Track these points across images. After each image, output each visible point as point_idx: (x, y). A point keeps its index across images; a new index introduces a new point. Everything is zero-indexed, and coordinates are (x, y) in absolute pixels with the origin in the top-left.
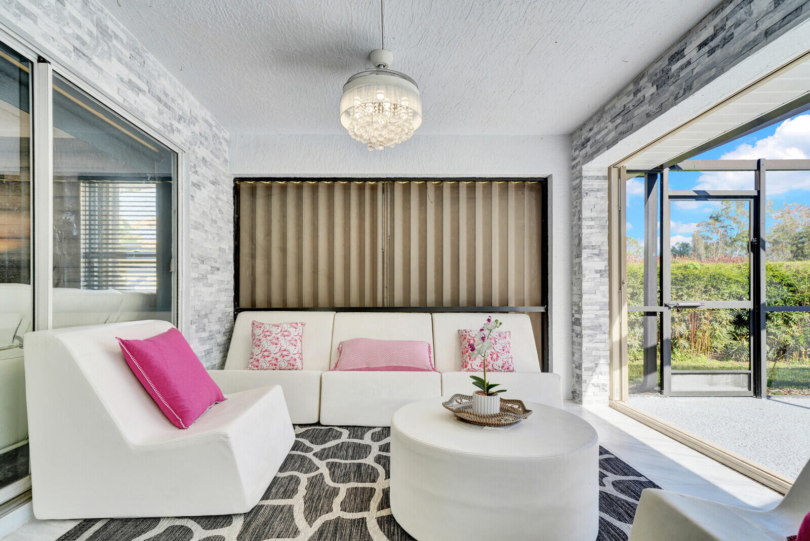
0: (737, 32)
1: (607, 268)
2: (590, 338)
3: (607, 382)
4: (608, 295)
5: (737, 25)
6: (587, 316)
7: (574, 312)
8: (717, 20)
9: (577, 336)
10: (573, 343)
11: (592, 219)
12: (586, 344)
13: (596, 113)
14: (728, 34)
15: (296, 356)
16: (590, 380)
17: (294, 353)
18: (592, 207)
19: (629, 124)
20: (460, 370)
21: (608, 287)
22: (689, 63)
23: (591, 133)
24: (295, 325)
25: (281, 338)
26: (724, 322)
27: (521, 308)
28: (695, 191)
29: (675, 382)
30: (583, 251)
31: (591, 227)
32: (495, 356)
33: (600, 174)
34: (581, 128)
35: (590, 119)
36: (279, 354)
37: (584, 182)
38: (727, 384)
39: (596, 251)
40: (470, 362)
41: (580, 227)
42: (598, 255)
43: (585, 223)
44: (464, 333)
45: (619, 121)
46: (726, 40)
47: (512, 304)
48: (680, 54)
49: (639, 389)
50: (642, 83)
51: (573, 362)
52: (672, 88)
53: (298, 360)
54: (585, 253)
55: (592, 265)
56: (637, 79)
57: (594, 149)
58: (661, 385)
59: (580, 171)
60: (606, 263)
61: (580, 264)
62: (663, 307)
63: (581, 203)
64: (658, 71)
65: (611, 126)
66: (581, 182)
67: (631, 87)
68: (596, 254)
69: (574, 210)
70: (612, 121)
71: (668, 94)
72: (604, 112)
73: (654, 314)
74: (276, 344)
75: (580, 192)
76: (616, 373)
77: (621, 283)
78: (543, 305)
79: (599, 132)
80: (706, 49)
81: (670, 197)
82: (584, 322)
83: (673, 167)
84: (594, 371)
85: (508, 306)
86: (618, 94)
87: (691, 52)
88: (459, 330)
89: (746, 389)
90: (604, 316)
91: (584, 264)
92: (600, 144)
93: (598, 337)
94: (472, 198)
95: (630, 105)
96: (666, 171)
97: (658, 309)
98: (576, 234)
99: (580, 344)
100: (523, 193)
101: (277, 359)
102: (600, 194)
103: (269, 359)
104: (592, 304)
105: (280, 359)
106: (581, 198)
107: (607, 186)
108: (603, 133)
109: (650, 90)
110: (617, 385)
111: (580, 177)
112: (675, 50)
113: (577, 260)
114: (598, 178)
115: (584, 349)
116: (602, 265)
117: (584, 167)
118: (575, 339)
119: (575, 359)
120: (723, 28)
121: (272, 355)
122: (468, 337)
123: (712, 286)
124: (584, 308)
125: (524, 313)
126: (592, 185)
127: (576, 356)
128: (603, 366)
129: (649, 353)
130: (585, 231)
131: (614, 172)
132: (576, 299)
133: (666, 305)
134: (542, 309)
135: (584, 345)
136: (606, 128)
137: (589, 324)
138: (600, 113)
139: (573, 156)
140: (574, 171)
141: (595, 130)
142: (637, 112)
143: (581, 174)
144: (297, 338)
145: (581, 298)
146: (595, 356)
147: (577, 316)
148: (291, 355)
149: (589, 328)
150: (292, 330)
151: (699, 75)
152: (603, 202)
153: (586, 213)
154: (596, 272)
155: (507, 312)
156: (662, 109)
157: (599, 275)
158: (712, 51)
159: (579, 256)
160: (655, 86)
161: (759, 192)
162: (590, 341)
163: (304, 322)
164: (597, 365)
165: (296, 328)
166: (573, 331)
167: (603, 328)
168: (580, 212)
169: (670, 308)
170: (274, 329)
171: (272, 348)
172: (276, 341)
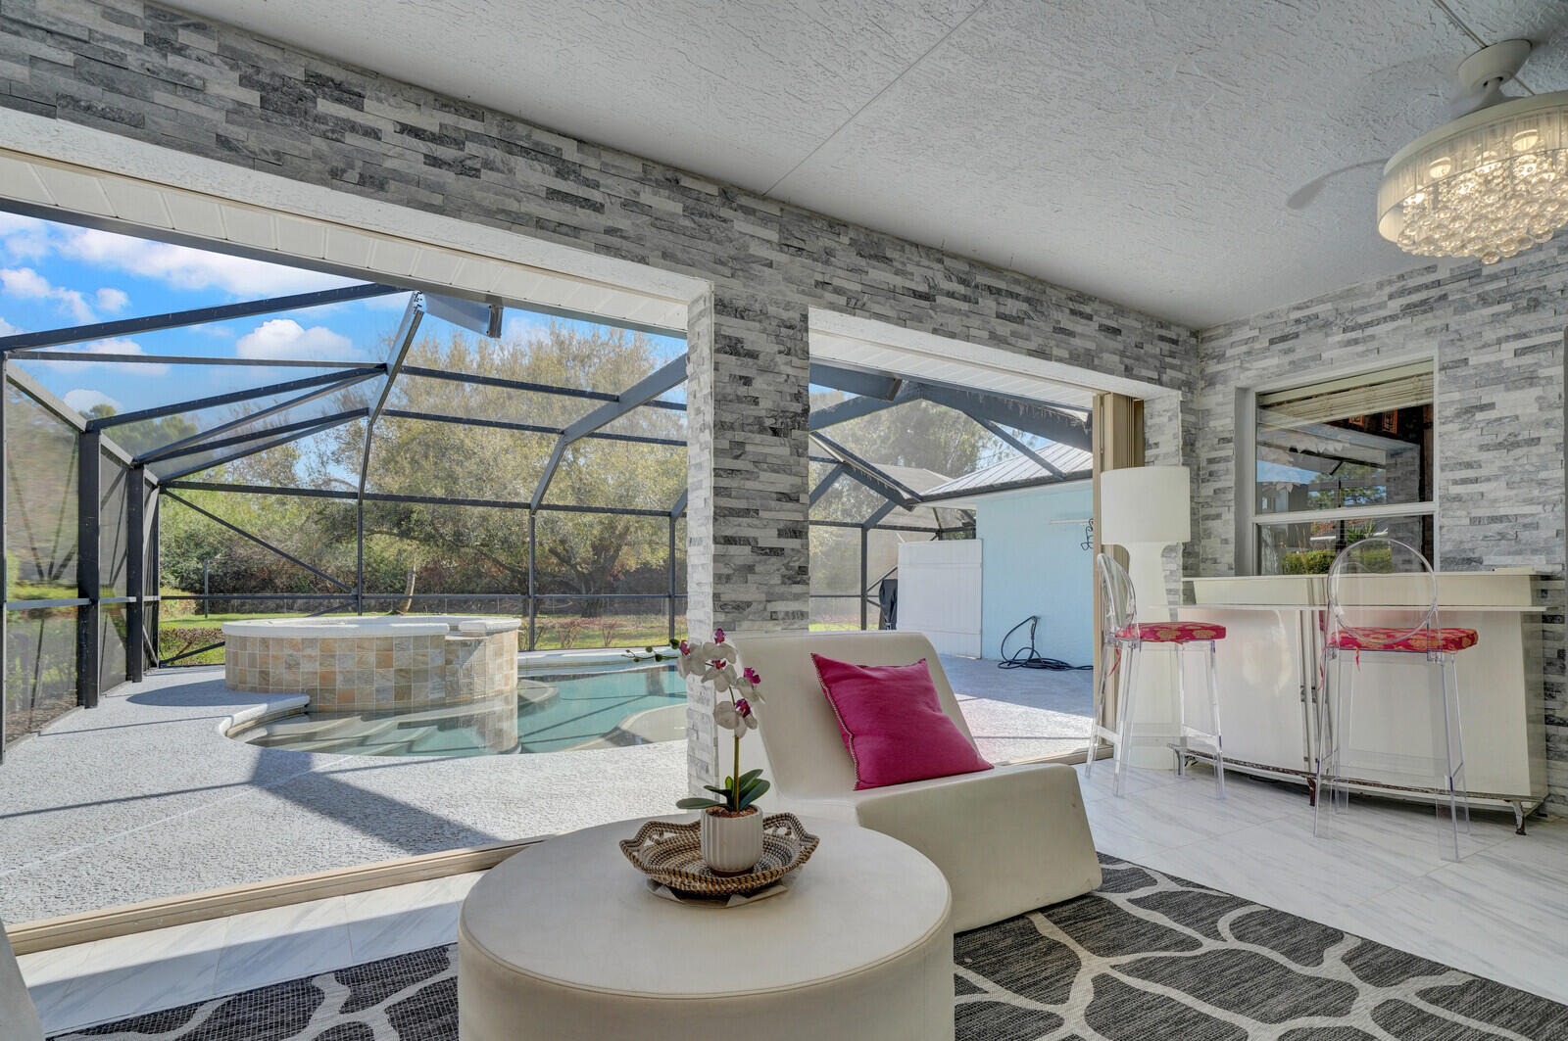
14: (469, 162)
48: (335, 89)
80: (419, 145)
120: (458, 143)
158: (435, 161)
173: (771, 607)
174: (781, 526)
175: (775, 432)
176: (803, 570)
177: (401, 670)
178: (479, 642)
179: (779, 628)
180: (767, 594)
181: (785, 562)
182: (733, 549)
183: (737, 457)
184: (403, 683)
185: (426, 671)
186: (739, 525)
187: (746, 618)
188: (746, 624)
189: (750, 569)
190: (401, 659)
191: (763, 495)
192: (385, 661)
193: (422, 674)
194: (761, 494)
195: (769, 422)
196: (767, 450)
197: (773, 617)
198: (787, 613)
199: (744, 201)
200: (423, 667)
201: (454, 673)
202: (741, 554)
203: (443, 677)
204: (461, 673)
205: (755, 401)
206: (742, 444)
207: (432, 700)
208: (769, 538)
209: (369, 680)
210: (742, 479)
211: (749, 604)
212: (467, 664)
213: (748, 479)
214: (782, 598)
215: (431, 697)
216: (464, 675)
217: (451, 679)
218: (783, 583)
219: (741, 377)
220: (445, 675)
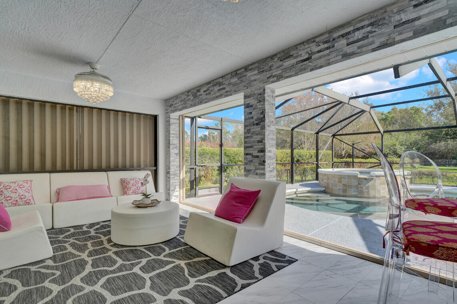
0: (212, 93)
1: (179, 152)
2: (173, 178)
3: (179, 194)
4: (179, 163)
5: (212, 91)
6: (172, 170)
7: (167, 169)
8: (207, 87)
9: (168, 178)
10: (167, 181)
11: (174, 134)
12: (172, 181)
13: (175, 96)
14: (210, 92)
15: (30, 198)
16: (173, 194)
17: (29, 196)
18: (174, 130)
19: (186, 105)
20: (123, 195)
21: (179, 159)
22: (201, 95)
23: (173, 103)
24: (27, 182)
25: (18, 189)
26: (215, 170)
27: (146, 168)
28: (205, 126)
29: (199, 192)
30: (171, 146)
31: (173, 137)
32: (138, 188)
33: (175, 117)
34: (170, 99)
35: (173, 97)
36: (19, 198)
37: (171, 120)
38: (214, 191)
39: (175, 146)
40: (128, 192)
41: (169, 137)
42: (176, 148)
43: (171, 135)
44: (124, 180)
45: (183, 103)
46: (210, 93)
47: (142, 166)
48: (198, 91)
49: (188, 196)
50: (190, 93)
51: (167, 188)
52: (197, 100)
53: (32, 200)
54: (171, 147)
55: (174, 151)
56: (188, 91)
57: (174, 109)
58: (195, 195)
59: (169, 115)
60: (178, 151)
61: (169, 151)
62: (196, 166)
63: (170, 127)
64: (194, 92)
65: (180, 103)
66: (170, 119)
67: (186, 93)
68: (175, 147)
69: (167, 130)
70: (181, 102)
71: (196, 101)
72: (178, 97)
73: (193, 168)
74: (16, 193)
75: (169, 124)
76: (181, 191)
77: (183, 158)
78: (155, 166)
79: (176, 104)
80: (205, 93)
81: (198, 127)
82: (171, 173)
83: (199, 117)
84: (174, 191)
85: (140, 167)
86: (183, 93)
87: (202, 91)
88: (121, 179)
89: (219, 192)
90: (178, 170)
91: (171, 151)
92: (176, 108)
93: (176, 178)
94: (124, 120)
95: (186, 99)
96: (197, 118)
97: (194, 167)
98: (168, 139)
99: (170, 181)
100: (147, 120)
101: (17, 201)
102: (176, 125)
103: (11, 201)
104: (173, 166)
105: (19, 200)
106: (170, 125)
107: (178, 122)
108: (178, 105)
109: (192, 98)
110: (182, 195)
111: (169, 117)
112: (198, 89)
113: (168, 149)
114: (175, 119)
115: (171, 183)
116: (177, 151)
117: (171, 114)
118: (167, 179)
119: (167, 187)
120: (209, 89)
121: (13, 199)
122: (126, 181)
123: (212, 157)
124: (171, 167)
125: (147, 170)
126: (173, 121)
127: (168, 186)
128: (177, 189)
129: (192, 182)
130: (171, 138)
131: (181, 117)
132: (168, 164)
133: (197, 165)
134: (155, 168)
135: (171, 181)
136: (179, 103)
137: (173, 173)
138: (176, 97)
139: (166, 108)
140: (167, 114)
141: (175, 102)
142: (188, 103)
143: (170, 117)
144: (29, 188)
145: (170, 164)
146: (174, 185)
147: (168, 170)
148: (27, 198)
149: (172, 175)
150: (25, 184)
151: (204, 100)
152: (177, 128)
153: (171, 132)
154: (175, 154)
155: (140, 170)
156: (195, 105)
157: (176, 155)
158: (206, 94)
159: (169, 147)
160: (193, 97)
161: (222, 128)
162: (173, 180)
163: (31, 180)
164: (175, 188)
165: (27, 183)
166: (167, 176)
167: (177, 175)
168: (169, 131)
169: (198, 166)
170: (13, 185)
171: (13, 195)
172: (15, 191)
173: (257, 171)
174: (258, 149)
175: (257, 124)
176: (264, 162)
177: (344, 184)
178: (372, 179)
179: (258, 177)
180: (255, 168)
181: (259, 159)
182: (248, 156)
183: (248, 133)
184: (345, 188)
185: (352, 186)
186: (249, 150)
187: (250, 174)
188: (250, 175)
189: (252, 161)
190: (345, 181)
191: (254, 142)
192: (340, 182)
193: (350, 186)
194: (254, 141)
195: (255, 122)
196: (255, 130)
197: (257, 174)
198: (260, 173)
199: (250, 67)
200: (351, 184)
201: (362, 188)
203: (357, 188)
204: (364, 188)
205: (252, 118)
206: (250, 130)
207: (353, 195)
208: (255, 153)
209: (336, 186)
210: (250, 138)
211: (251, 170)
212: (367, 185)
213: (251, 138)
214: (259, 169)
215: (353, 193)
216: (365, 189)
217: (360, 189)
218: (259, 165)
219: (249, 113)
220: (358, 188)
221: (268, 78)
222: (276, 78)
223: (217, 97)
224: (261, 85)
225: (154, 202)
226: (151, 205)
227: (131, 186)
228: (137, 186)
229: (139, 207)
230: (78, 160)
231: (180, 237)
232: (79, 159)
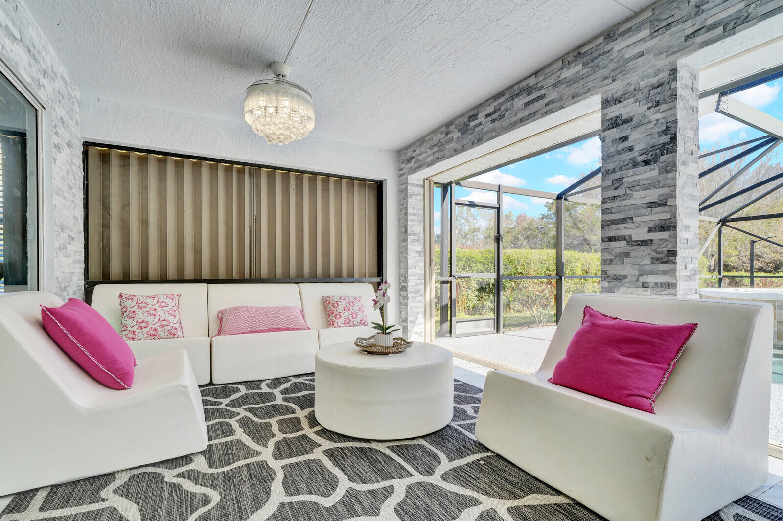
0: (507, 114)
1: (423, 250)
2: (413, 299)
3: (423, 330)
4: (423, 269)
5: (507, 110)
6: (412, 284)
7: (401, 281)
8: (496, 103)
9: (404, 299)
10: (400, 304)
11: (414, 215)
12: (410, 304)
13: (419, 140)
14: (502, 114)
15: (177, 326)
16: (413, 330)
17: (175, 322)
18: (414, 206)
19: (442, 153)
20: (328, 328)
21: (423, 263)
22: (480, 124)
23: (415, 154)
24: (172, 297)
25: (158, 309)
26: (473, 289)
27: (364, 279)
28: (468, 201)
29: (458, 328)
30: (409, 237)
31: (413, 220)
32: (354, 315)
33: (418, 183)
34: (407, 148)
35: (415, 143)
36: (159, 324)
37: (409, 187)
38: (484, 326)
39: (416, 238)
40: (336, 321)
41: (406, 220)
42: (417, 240)
43: (410, 217)
44: (328, 299)
45: (435, 149)
46: (501, 117)
47: (356, 276)
48: (473, 117)
49: (439, 334)
50: (452, 128)
51: (401, 318)
52: (470, 136)
53: (179, 329)
54: (410, 239)
55: (414, 247)
56: (448, 124)
57: (417, 165)
58: (450, 332)
59: (406, 179)
60: (422, 246)
61: (406, 247)
62: (452, 278)
63: (407, 202)
64: (461, 123)
65: (429, 152)
66: (407, 187)
67: (444, 129)
68: (416, 240)
69: (401, 207)
70: (431, 148)
71: (468, 140)
72: (424, 140)
73: (446, 282)
74: (154, 315)
75: (406, 195)
76: (428, 323)
77: (431, 260)
78: (379, 276)
79: (421, 154)
80: (490, 119)
81: (456, 204)
82: (409, 289)
83: (458, 184)
84: (415, 323)
85: (354, 277)
86: (435, 131)
87: (481, 118)
88: (323, 297)
89: (493, 329)
90: (421, 284)
91: (409, 247)
92: (422, 163)
93: (418, 298)
94: (326, 190)
95: (444, 141)
96: (453, 185)
97: (449, 279)
98: (403, 225)
99: (406, 305)
100: (365, 190)
101: (156, 330)
102: (419, 197)
103: (147, 329)
104: (413, 276)
105: (159, 329)
106: (407, 198)
107: (423, 192)
108: (424, 155)
109: (456, 135)
110: (428, 332)
111: (406, 183)
112: (472, 113)
113: (404, 244)
114: (417, 185)
115: (409, 308)
116: (420, 248)
117: (410, 177)
118: (402, 301)
119: (402, 315)
120: (499, 109)
121: (151, 326)
122: (332, 302)
123: (468, 265)
124: (409, 278)
125: (365, 282)
126: (414, 190)
127: (403, 313)
128: (421, 320)
129: (444, 309)
130: (410, 223)
131: (427, 182)
132: (403, 272)
133: (453, 276)
134: (378, 280)
135: (409, 304)
136: (426, 152)
137: (412, 290)
138: (421, 141)
139: (400, 167)
140: (401, 178)
141: (418, 152)
142: (448, 147)
143: (407, 181)
144: (175, 308)
145: (407, 271)
146: (416, 312)
147: (403, 284)
148: (172, 325)
149: (412, 292)
150: (169, 301)
151: (486, 133)
152: (420, 203)
153: (410, 211)
154: (417, 252)
155: (354, 282)
156: (464, 149)
157: (418, 255)
158: (493, 121)
159: (405, 240)
160: (460, 133)
161: (499, 205)
162: (413, 302)
163: (179, 293)
164: (417, 318)
165: (172, 299)
166: (400, 295)
167: (421, 292)
168: (406, 209)
169: (455, 278)
170: (149, 301)
171: (150, 319)
172: (154, 312)
173: (642, 279)
174: (651, 224)
175: (646, 163)
176: (673, 253)
179: (648, 293)
180: (640, 270)
181: (654, 248)
182: (613, 244)
183: (616, 188)
186: (618, 229)
187: (623, 285)
188: (622, 289)
189: (627, 255)
191: (636, 207)
194: (635, 206)
195: (640, 159)
196: (640, 177)
197: (644, 285)
198: (656, 284)
199: (622, 29)
202: (620, 247)
205: (631, 149)
206: (620, 179)
208: (641, 234)
210: (621, 200)
211: (625, 277)
213: (624, 200)
214: (652, 273)
218: (652, 263)
219: (620, 139)
221: (688, 37)
222: (720, 30)
223: (522, 121)
224: (663, 62)
225: (399, 345)
226: (395, 350)
227: (341, 311)
228: (351, 310)
229: (369, 353)
230: (252, 263)
231: (458, 425)
232: (253, 261)
